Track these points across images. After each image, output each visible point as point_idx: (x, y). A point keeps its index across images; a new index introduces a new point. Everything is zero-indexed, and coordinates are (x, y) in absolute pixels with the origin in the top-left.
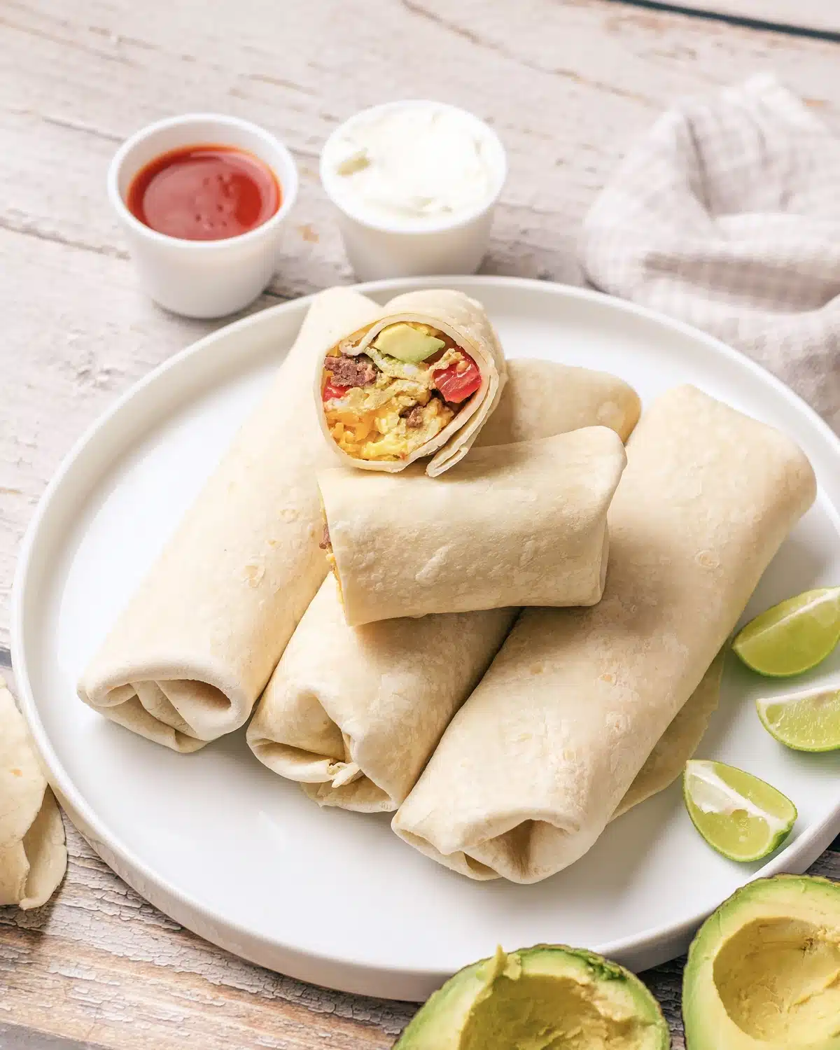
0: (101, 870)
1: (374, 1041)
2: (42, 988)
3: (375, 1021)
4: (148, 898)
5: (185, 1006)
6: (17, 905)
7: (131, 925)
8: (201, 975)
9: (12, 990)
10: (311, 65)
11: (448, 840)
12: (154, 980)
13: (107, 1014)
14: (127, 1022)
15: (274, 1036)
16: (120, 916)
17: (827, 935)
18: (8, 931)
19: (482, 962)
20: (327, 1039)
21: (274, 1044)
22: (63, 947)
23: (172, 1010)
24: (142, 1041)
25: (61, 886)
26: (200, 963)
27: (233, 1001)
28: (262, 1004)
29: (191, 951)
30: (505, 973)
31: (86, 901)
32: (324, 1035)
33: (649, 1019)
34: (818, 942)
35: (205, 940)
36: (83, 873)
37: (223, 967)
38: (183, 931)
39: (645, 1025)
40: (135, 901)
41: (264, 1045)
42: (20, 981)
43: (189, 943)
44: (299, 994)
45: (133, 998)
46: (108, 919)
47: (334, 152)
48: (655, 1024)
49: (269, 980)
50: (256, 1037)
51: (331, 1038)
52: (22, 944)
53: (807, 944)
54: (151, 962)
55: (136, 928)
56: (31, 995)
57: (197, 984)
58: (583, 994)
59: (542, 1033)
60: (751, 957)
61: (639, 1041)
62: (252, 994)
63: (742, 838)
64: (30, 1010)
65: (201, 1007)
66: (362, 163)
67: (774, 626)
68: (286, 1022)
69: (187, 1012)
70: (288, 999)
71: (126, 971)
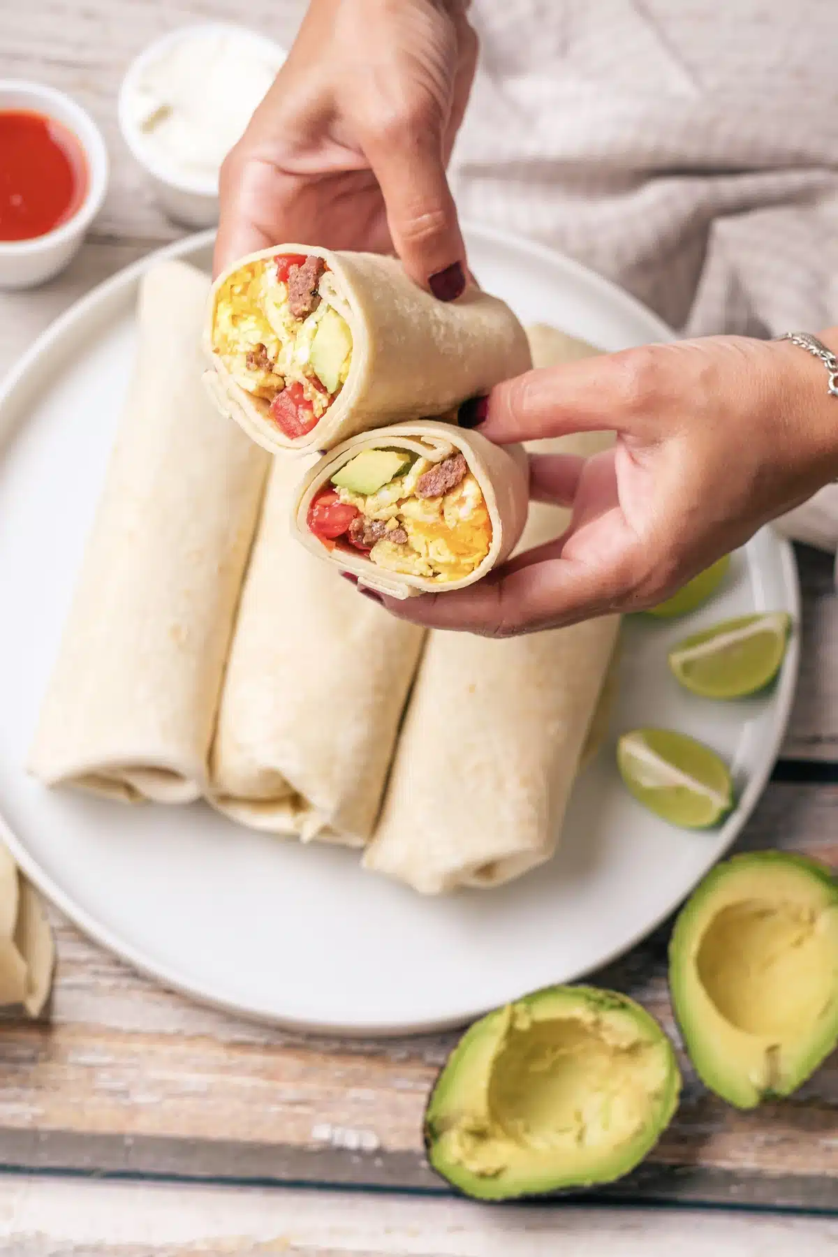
2: (66, 1083)
3: (381, 1048)
5: (204, 1073)
7: (130, 993)
8: (210, 1034)
9: (40, 1091)
13: (135, 1098)
14: (157, 1103)
15: (295, 1086)
16: (118, 987)
18: (18, 1025)
20: (344, 1079)
21: (296, 1095)
22: (74, 1031)
25: (54, 966)
26: (207, 1022)
27: (246, 1057)
28: (275, 1053)
29: (194, 1011)
30: (516, 1026)
31: (80, 977)
32: (340, 1075)
33: (652, 1039)
36: (72, 946)
37: (226, 1019)
41: (287, 1098)
42: (44, 1079)
46: (108, 992)
48: (658, 1043)
50: (278, 1092)
51: (346, 1076)
53: (763, 914)
54: (161, 1032)
55: (138, 996)
58: (590, 1029)
61: (645, 1058)
62: (262, 1046)
65: (217, 1070)
68: (302, 1068)
70: (296, 1042)
71: (138, 1046)
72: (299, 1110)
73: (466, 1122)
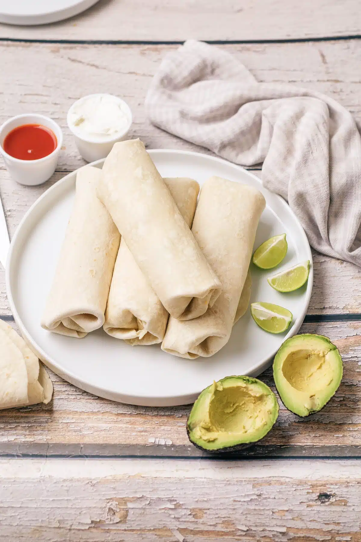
0: (64, 384)
1: (174, 421)
2: (59, 429)
3: (172, 414)
4: (84, 389)
5: (108, 423)
6: (43, 402)
7: (81, 400)
8: (110, 412)
9: (49, 432)
10: (44, 86)
11: (183, 349)
12: (95, 417)
13: (84, 432)
14: (91, 433)
15: (141, 426)
16: (76, 398)
17: (315, 352)
18: (41, 412)
19: (209, 387)
20: (159, 423)
21: (142, 429)
22: (61, 413)
23: (104, 426)
24: (98, 438)
25: (53, 393)
26: (109, 408)
27: (123, 418)
28: (133, 417)
29: (104, 405)
30: (218, 389)
31: (62, 396)
32: (157, 422)
33: (268, 393)
34: (312, 355)
35: (108, 400)
36: (59, 386)
37: (116, 407)
38: (99, 398)
39: (267, 395)
40: (79, 392)
41: (139, 430)
42: (51, 428)
43: (102, 402)
44: (144, 411)
45: (91, 425)
46: (73, 400)
47: (71, 118)
48: (270, 395)
49: (133, 408)
50: (135, 428)
51: (160, 423)
52: (47, 415)
53: (308, 356)
54: (92, 411)
55: (84, 401)
56: (56, 432)
57: (110, 415)
58: (245, 390)
59: (232, 405)
60: (291, 365)
61: (266, 401)
62: (129, 414)
63: (277, 326)
64: (58, 437)
65: (113, 423)
66: (81, 121)
67: (265, 253)
68: (143, 421)
69: (110, 425)
70: (141, 413)
71: (85, 416)
72: (143, 433)
73: (202, 424)
